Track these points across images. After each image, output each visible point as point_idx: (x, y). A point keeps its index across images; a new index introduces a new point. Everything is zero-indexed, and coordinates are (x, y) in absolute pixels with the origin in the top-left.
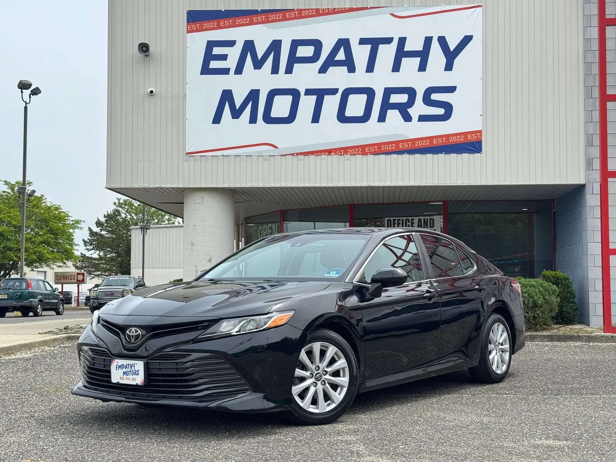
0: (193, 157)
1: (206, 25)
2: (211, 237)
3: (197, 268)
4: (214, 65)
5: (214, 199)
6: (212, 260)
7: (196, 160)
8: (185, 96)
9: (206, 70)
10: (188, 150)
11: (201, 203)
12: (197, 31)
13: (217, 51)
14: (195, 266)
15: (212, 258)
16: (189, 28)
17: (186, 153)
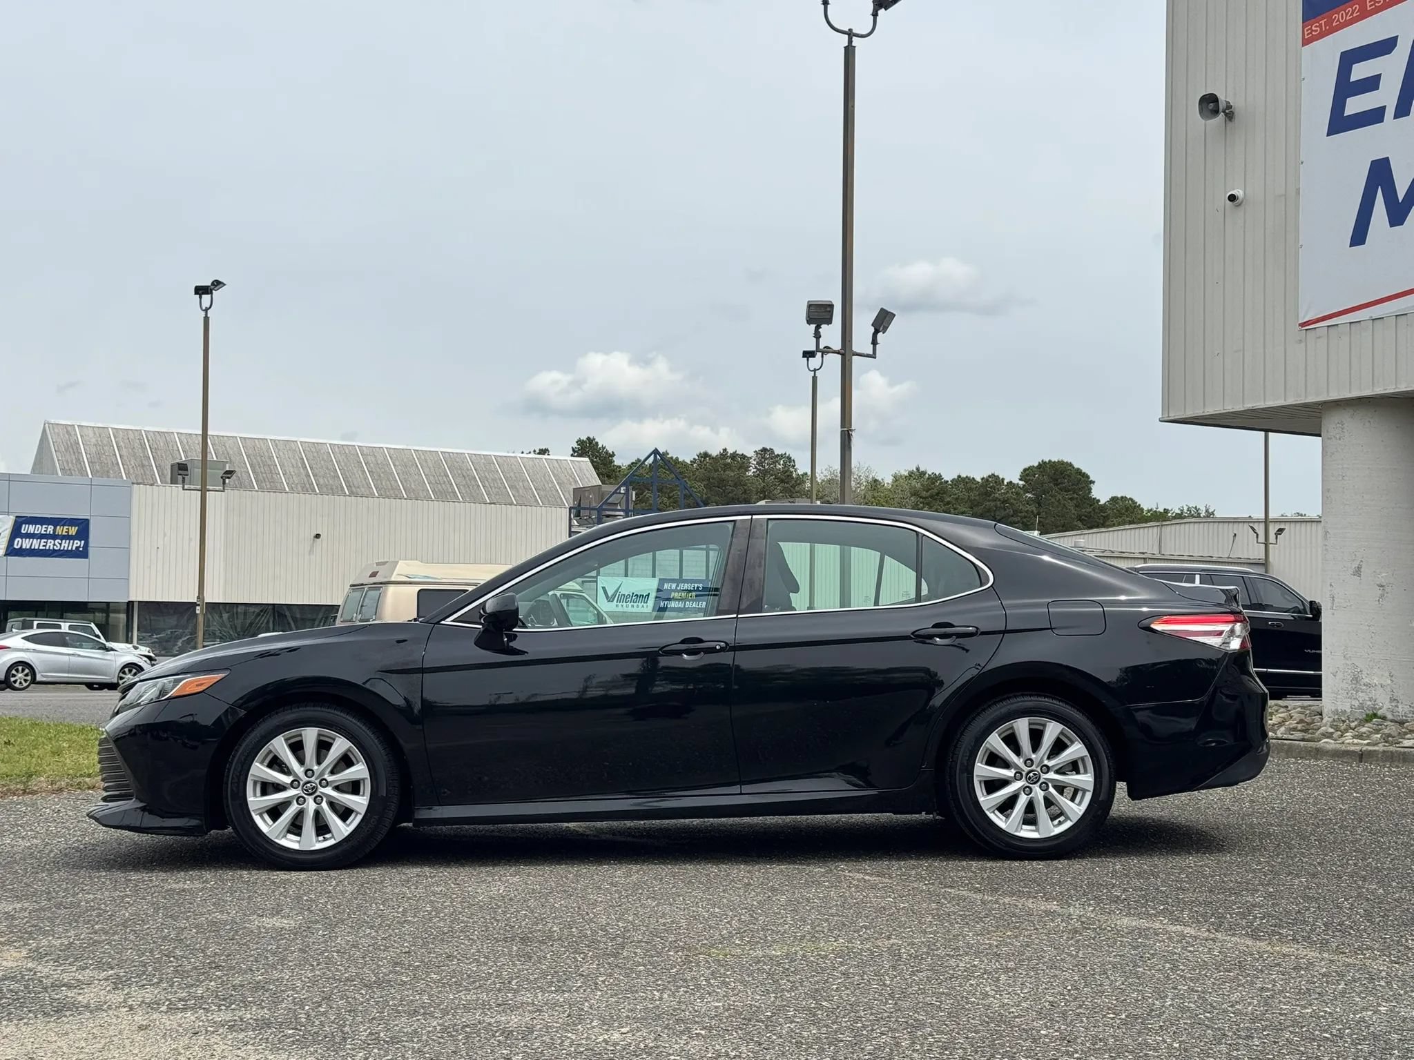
0: (1313, 331)
1: (1338, 17)
2: (1360, 514)
3: (1333, 589)
4: (1355, 105)
5: (1367, 424)
6: (1362, 570)
7: (1319, 338)
8: (1298, 192)
9: (1340, 123)
10: (1304, 317)
11: (1338, 437)
12: (1322, 35)
13: (1360, 71)
14: (1331, 585)
15: (1364, 565)
16: (1306, 33)
17: (1300, 325)
